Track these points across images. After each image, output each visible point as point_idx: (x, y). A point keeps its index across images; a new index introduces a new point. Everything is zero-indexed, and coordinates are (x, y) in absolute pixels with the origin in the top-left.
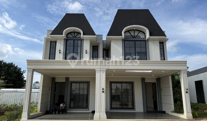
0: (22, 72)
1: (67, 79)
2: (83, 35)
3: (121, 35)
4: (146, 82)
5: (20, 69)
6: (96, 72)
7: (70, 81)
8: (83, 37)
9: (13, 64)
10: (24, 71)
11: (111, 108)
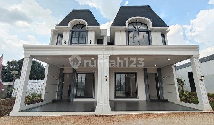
2: (88, 26)
3: (125, 26)
4: (148, 72)
6: (99, 58)
7: (77, 72)
8: (88, 28)
11: (116, 97)
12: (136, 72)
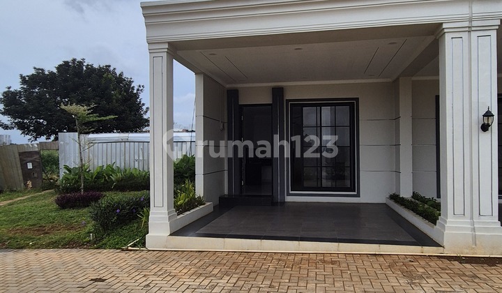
0: (135, 91)
1: (278, 92)
5: (131, 82)
6: (448, 37)
9: (111, 69)
10: (140, 86)
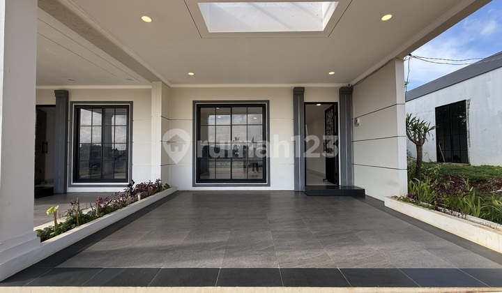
4: (306, 101)
7: (72, 103)
11: (198, 180)
12: (268, 102)
